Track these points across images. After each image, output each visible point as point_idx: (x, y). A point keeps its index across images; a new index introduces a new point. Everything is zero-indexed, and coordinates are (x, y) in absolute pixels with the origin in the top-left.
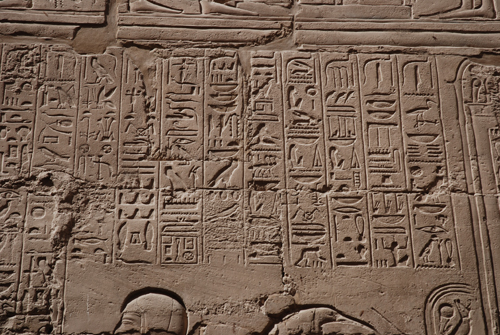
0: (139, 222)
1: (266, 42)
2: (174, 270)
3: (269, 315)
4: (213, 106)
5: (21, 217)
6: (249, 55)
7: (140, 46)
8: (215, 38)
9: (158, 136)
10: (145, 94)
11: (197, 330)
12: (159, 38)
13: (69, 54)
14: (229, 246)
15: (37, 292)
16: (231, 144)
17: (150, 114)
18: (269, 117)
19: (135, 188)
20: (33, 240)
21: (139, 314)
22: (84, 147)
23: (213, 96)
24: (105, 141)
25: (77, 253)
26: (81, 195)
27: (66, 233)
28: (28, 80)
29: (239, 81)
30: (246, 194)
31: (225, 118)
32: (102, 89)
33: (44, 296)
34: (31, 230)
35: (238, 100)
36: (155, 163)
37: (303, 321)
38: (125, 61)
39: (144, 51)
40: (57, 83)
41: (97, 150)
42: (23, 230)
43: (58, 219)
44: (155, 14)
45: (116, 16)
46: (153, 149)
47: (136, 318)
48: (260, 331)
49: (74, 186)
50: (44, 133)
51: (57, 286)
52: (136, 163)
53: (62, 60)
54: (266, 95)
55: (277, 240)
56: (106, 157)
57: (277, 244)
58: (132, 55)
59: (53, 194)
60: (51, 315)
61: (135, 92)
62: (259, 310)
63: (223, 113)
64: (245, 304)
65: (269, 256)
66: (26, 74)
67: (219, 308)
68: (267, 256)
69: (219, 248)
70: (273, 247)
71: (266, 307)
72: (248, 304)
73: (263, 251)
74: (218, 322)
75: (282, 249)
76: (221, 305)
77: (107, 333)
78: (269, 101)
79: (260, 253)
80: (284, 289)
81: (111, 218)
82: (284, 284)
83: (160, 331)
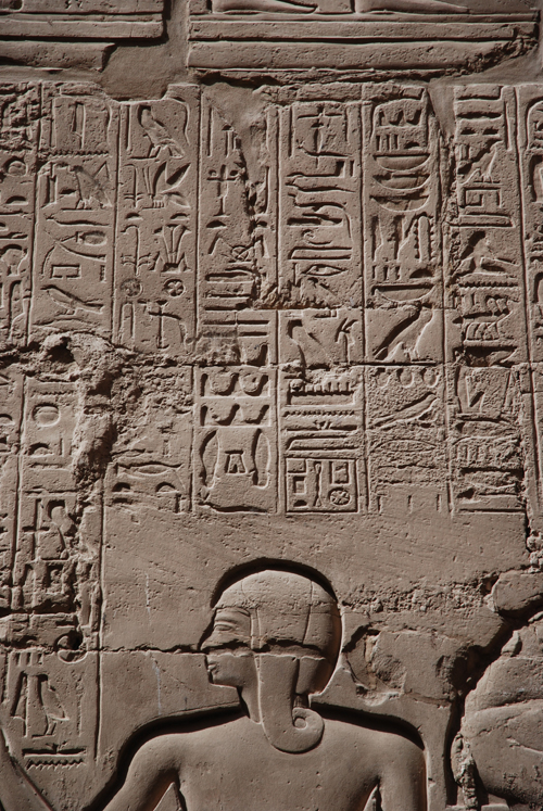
0: (240, 431)
1: (485, 67)
2: (312, 524)
3: (501, 612)
4: (381, 199)
5: (13, 423)
6: (450, 94)
7: (233, 82)
8: (382, 60)
9: (273, 261)
10: (245, 177)
11: (361, 642)
12: (271, 64)
13: (94, 100)
14: (420, 477)
15: (49, 568)
16: (418, 273)
17: (257, 216)
18: (493, 220)
19: (231, 364)
20: (38, 469)
21: (246, 611)
22: (132, 283)
23: (379, 178)
24: (171, 272)
25: (123, 493)
26: (126, 380)
27: (101, 454)
28: (19, 154)
29: (432, 147)
30: (450, 374)
31: (404, 223)
32: (162, 168)
33: (64, 576)
34: (34, 448)
35: (430, 185)
36: (269, 314)
38: (204, 111)
39: (239, 91)
40: (73, 159)
41: (156, 291)
42: (19, 447)
43: (85, 427)
44: (263, 14)
45: (184, 23)
46: (265, 286)
47: (241, 618)
48: (484, 644)
49: (114, 363)
50: (52, 258)
51: (88, 558)
52: (231, 315)
53: (83, 113)
54: (487, 175)
55: (514, 463)
56: (173, 304)
57: (513, 472)
58: (219, 101)
59: (73, 379)
60: (78, 613)
61: (227, 174)
62: (482, 602)
63: (401, 212)
64: (454, 591)
65: (499, 496)
66: (13, 141)
67: (402, 599)
68: (495, 497)
69: (398, 482)
70: (507, 478)
71: (495, 597)
72: (458, 591)
73: (486, 486)
74: (400, 627)
75: (524, 483)
76: (407, 593)
77: (186, 649)
78: (492, 186)
79: (481, 491)
80: (531, 562)
81: (187, 423)
82: (531, 551)
83: (286, 644)
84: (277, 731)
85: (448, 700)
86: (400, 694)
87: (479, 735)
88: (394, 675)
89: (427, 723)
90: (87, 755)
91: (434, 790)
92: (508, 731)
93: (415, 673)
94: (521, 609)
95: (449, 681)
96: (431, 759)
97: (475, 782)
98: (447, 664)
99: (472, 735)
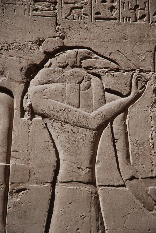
3: (45, 52)
37: (69, 58)
48: (38, 63)
57: (53, 3)
62: (39, 48)
64: (28, 44)
65: (47, 11)
67: (10, 46)
68: (46, 11)
69: (11, 4)
70: (50, 5)
71: (43, 47)
72: (30, 44)
73: (43, 7)
74: (8, 56)
75: (57, 7)
76: (11, 44)
79: (41, 9)
80: (57, 35)
82: (57, 31)
85: (24, 82)
86: (6, 79)
87: (34, 94)
88: (5, 73)
89: (16, 90)
91: (16, 113)
92: (44, 94)
93: (12, 72)
94: (52, 52)
95: (25, 76)
96: (16, 102)
97: (31, 110)
98: (24, 70)
99: (31, 94)
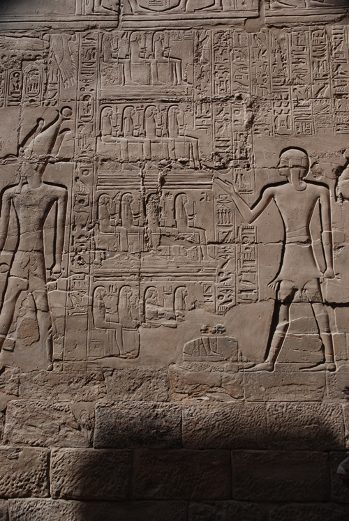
0: (283, 116)
1: (339, 21)
2: (301, 138)
3: (347, 158)
4: (314, 57)
5: (229, 115)
6: (331, 28)
7: (277, 27)
8: (313, 20)
10: (281, 52)
12: (286, 22)
13: (243, 33)
14: (327, 126)
15: (241, 149)
16: (324, 76)
17: (284, 62)
18: (343, 61)
19: (280, 99)
20: (236, 126)
21: (287, 159)
22: (255, 80)
23: (314, 51)
24: (264, 77)
25: (257, 131)
26: (255, 104)
27: (251, 122)
28: (225, 48)
29: (327, 43)
30: (333, 101)
31: (320, 63)
32: (260, 50)
33: (244, 151)
34: (235, 121)
35: (326, 53)
36: (288, 87)
38: (270, 35)
39: (278, 30)
40: (238, 49)
41: (261, 82)
42: (231, 121)
43: (247, 116)
45: (264, 12)
46: (287, 80)
47: (286, 161)
49: (252, 100)
50: (235, 74)
51: (250, 147)
52: (279, 87)
53: (240, 37)
54: (340, 50)
56: (265, 85)
58: (273, 32)
59: (243, 104)
60: (248, 160)
61: (276, 51)
63: (319, 60)
64: (335, 153)
66: (224, 45)
69: (322, 127)
70: (347, 126)
72: (337, 153)
74: (323, 162)
76: (325, 154)
77: (274, 168)
78: (342, 53)
79: (341, 129)
81: (271, 114)
83: (297, 166)
84: (296, 186)
85: (335, 178)
86: (324, 177)
87: (342, 186)
88: (322, 173)
89: (330, 184)
90: (253, 192)
93: (327, 173)
95: (335, 174)
98: (334, 170)
99: (340, 186)
